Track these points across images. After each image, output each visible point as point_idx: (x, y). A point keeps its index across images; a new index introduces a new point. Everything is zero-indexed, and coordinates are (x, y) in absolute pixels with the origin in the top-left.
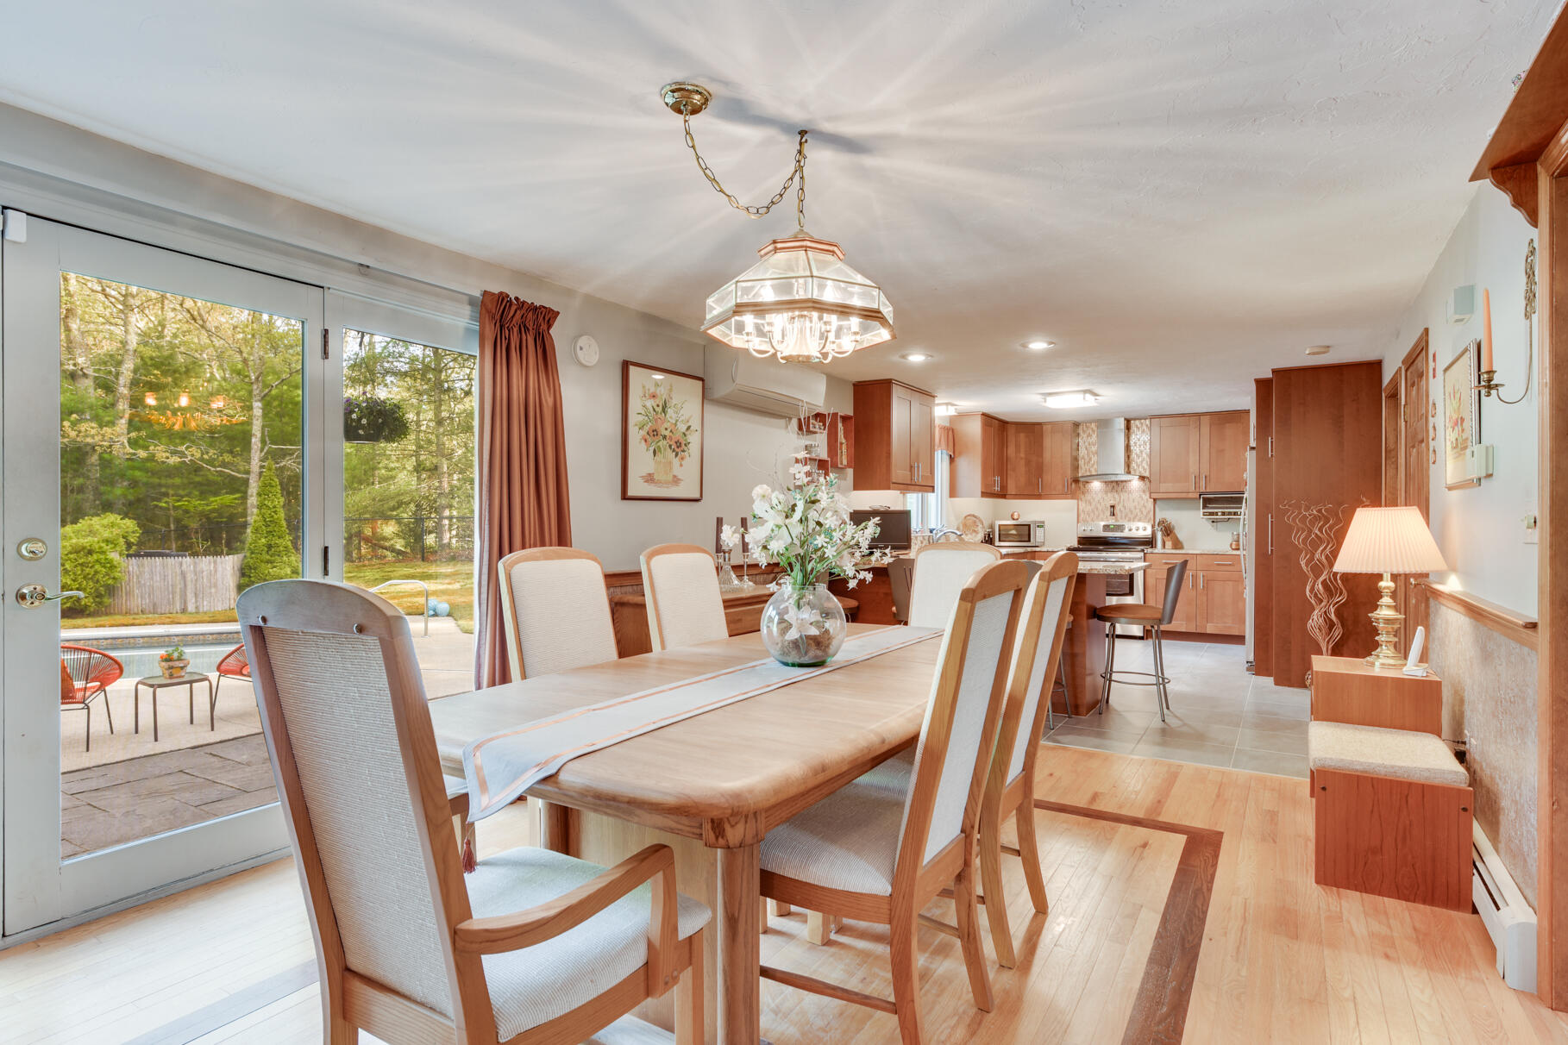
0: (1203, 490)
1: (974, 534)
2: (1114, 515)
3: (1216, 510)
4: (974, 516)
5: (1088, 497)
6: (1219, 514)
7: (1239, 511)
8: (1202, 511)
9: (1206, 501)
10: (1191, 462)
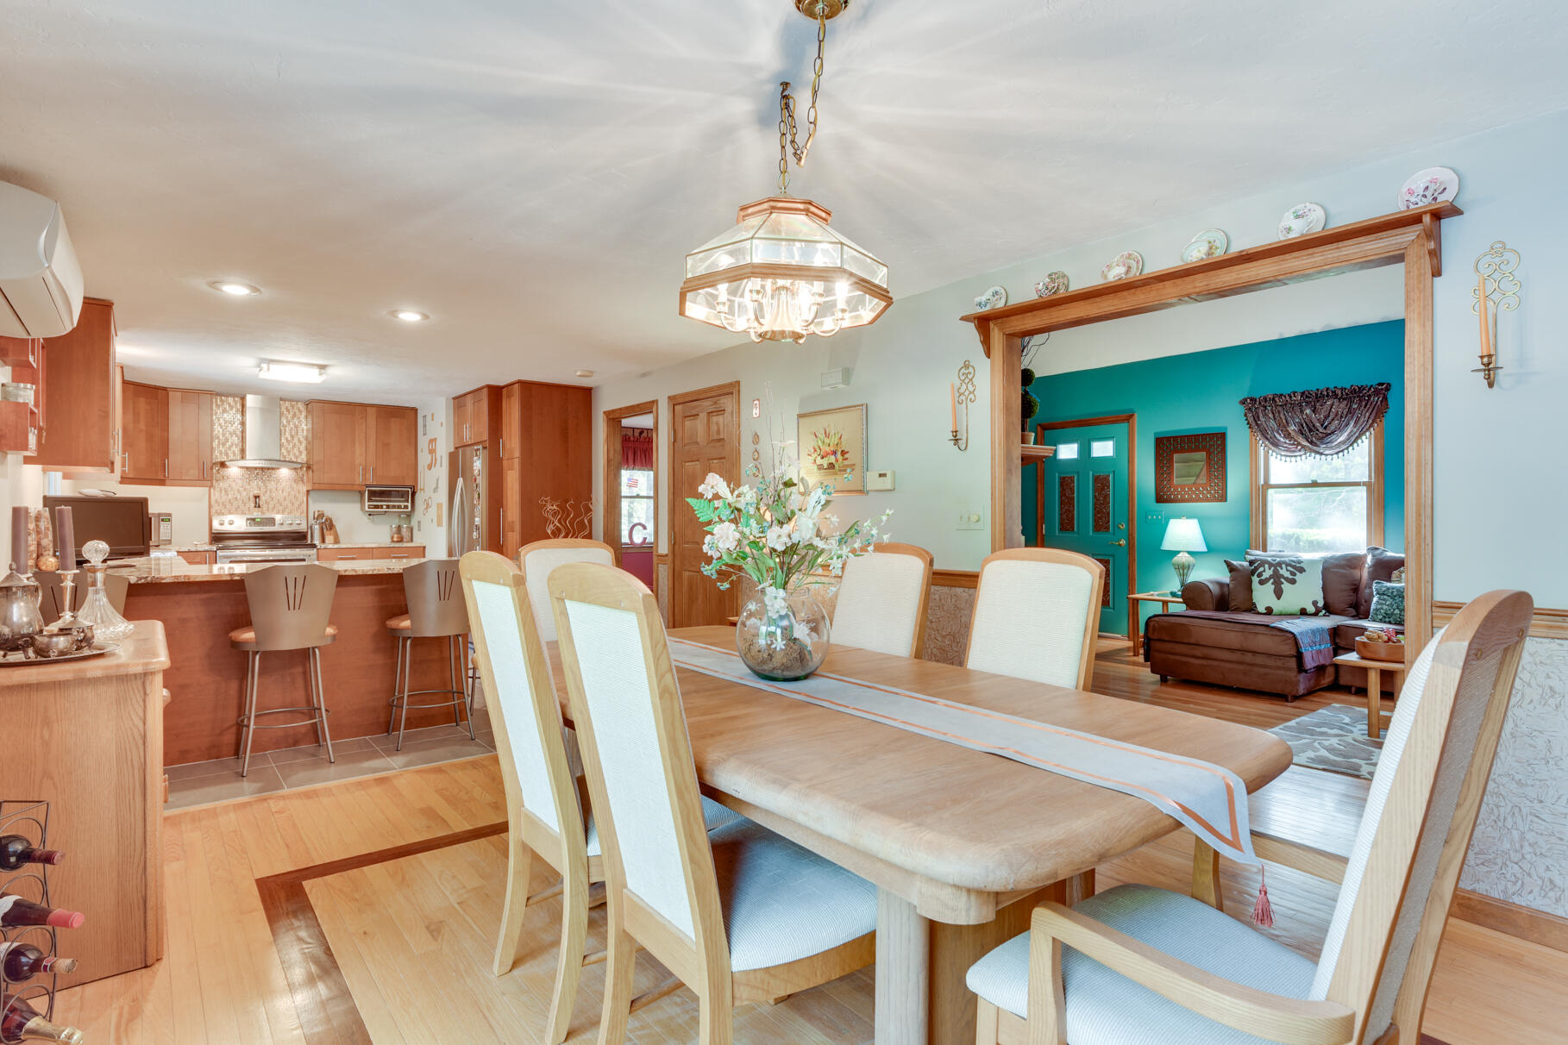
0: (369, 482)
2: (259, 507)
5: (224, 485)
7: (403, 504)
8: (367, 504)
9: (372, 494)
10: (357, 452)
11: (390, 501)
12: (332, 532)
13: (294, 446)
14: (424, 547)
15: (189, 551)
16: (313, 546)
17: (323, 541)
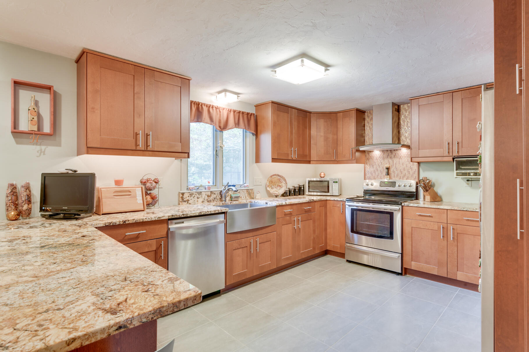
0: (456, 154)
1: (279, 188)
2: (388, 175)
3: (468, 171)
4: (278, 175)
5: (372, 162)
6: (472, 174)
8: (455, 172)
9: (459, 164)
10: (445, 131)
15: (334, 200)
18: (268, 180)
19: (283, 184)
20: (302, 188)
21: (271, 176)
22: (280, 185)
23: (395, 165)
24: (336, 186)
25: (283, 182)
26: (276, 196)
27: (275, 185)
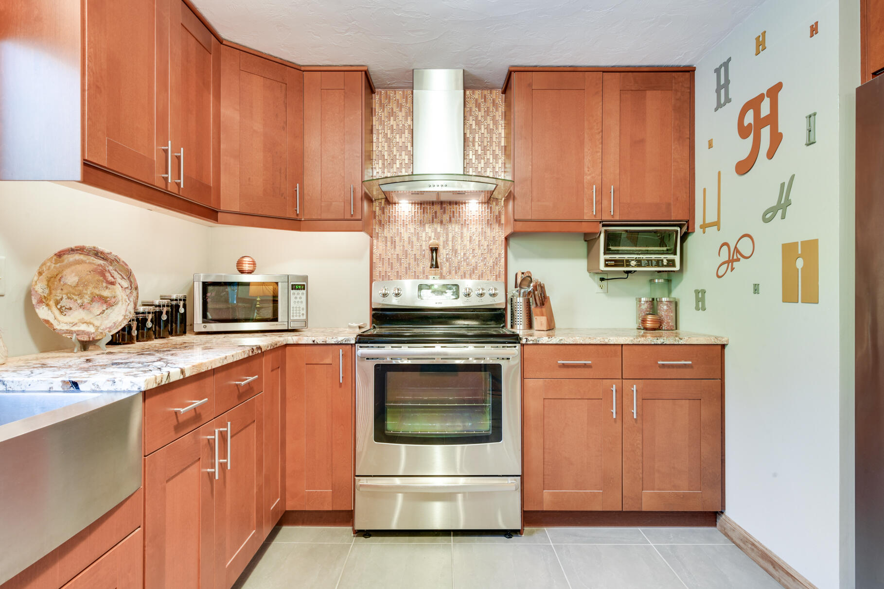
0: (607, 216)
1: (97, 308)
2: (437, 267)
3: (626, 257)
4: (97, 254)
5: (389, 232)
6: (633, 263)
7: (665, 258)
8: (603, 257)
9: (612, 240)
10: (587, 160)
11: (647, 252)
12: (544, 310)
13: (487, 164)
14: (723, 346)
15: (314, 344)
16: (515, 339)
17: (530, 325)
18: (40, 274)
19: (119, 291)
20: (182, 310)
21: (60, 255)
22: (106, 293)
23: (450, 243)
24: (300, 298)
25: (119, 280)
26: (85, 346)
27: (81, 295)
